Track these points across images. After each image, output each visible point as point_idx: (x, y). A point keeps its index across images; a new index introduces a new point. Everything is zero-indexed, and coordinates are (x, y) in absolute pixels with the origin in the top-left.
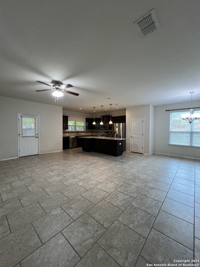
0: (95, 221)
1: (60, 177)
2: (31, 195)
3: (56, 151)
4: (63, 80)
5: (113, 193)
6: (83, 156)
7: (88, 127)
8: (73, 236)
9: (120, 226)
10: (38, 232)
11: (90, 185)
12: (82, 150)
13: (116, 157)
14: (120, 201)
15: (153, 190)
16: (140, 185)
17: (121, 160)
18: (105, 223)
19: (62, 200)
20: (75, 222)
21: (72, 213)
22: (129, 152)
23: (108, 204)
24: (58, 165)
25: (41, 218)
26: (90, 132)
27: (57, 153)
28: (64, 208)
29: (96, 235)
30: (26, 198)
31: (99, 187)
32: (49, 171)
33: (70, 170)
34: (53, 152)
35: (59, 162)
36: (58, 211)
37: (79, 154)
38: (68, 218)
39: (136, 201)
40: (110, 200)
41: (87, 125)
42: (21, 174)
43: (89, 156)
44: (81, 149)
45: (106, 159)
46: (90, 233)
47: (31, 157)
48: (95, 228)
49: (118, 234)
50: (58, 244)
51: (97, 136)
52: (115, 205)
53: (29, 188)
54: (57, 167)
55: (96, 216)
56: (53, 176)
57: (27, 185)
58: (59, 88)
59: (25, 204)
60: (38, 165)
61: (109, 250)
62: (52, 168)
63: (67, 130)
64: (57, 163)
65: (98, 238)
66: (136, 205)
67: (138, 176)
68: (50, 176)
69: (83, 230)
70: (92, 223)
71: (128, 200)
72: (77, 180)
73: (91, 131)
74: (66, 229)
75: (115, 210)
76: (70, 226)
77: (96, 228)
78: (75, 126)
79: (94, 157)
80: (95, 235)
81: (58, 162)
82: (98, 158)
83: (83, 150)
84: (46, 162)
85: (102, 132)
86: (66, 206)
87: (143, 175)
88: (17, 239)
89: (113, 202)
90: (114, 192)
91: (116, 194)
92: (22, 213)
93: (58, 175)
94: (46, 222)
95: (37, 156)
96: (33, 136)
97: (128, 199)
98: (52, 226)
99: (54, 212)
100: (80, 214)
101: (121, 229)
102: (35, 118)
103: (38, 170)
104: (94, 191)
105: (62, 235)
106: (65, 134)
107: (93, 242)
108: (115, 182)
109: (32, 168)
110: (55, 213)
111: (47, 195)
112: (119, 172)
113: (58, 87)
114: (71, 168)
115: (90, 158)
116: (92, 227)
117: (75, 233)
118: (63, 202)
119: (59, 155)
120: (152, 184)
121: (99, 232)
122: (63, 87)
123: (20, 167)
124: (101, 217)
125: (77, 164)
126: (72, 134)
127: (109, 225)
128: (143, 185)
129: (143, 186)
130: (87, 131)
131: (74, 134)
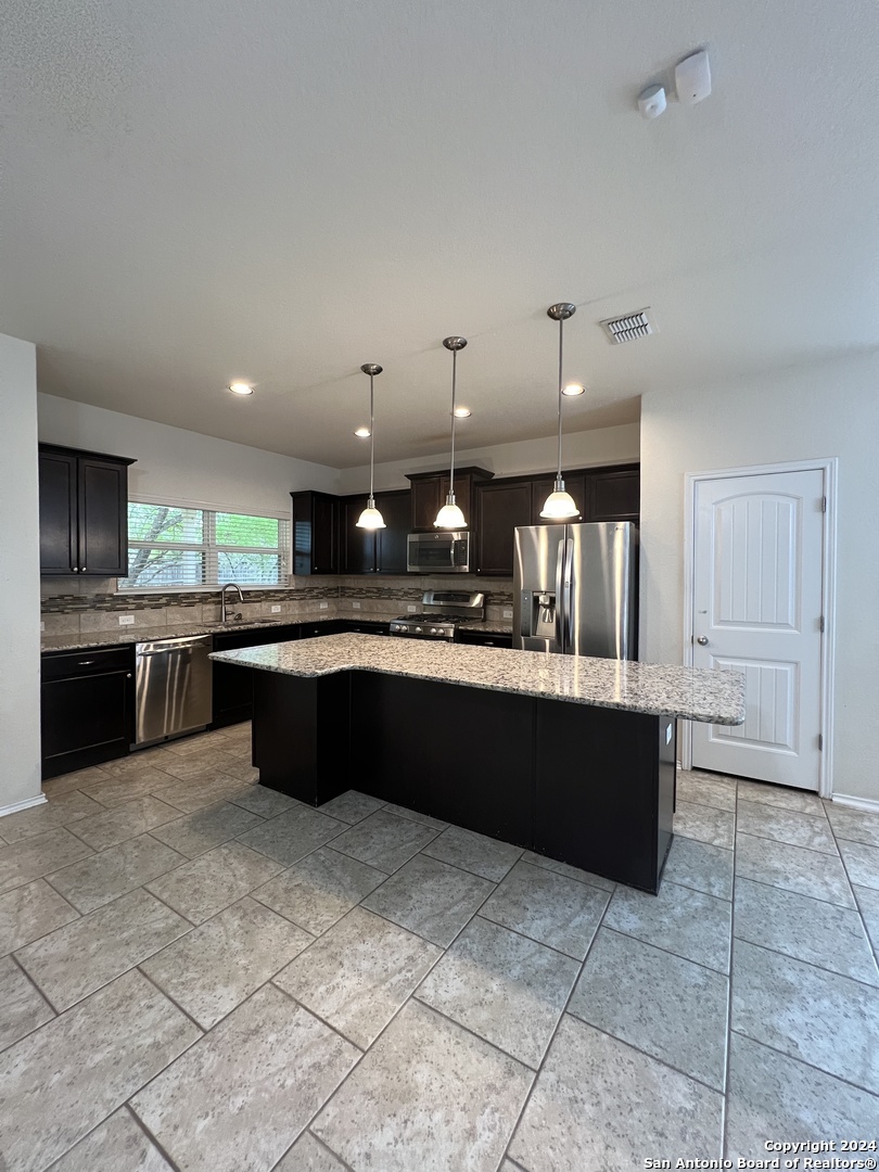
26: (326, 594)
41: (306, 544)
63: (123, 585)
73: (332, 585)
85: (417, 595)
106: (104, 615)
130: (301, 587)
131: (195, 611)
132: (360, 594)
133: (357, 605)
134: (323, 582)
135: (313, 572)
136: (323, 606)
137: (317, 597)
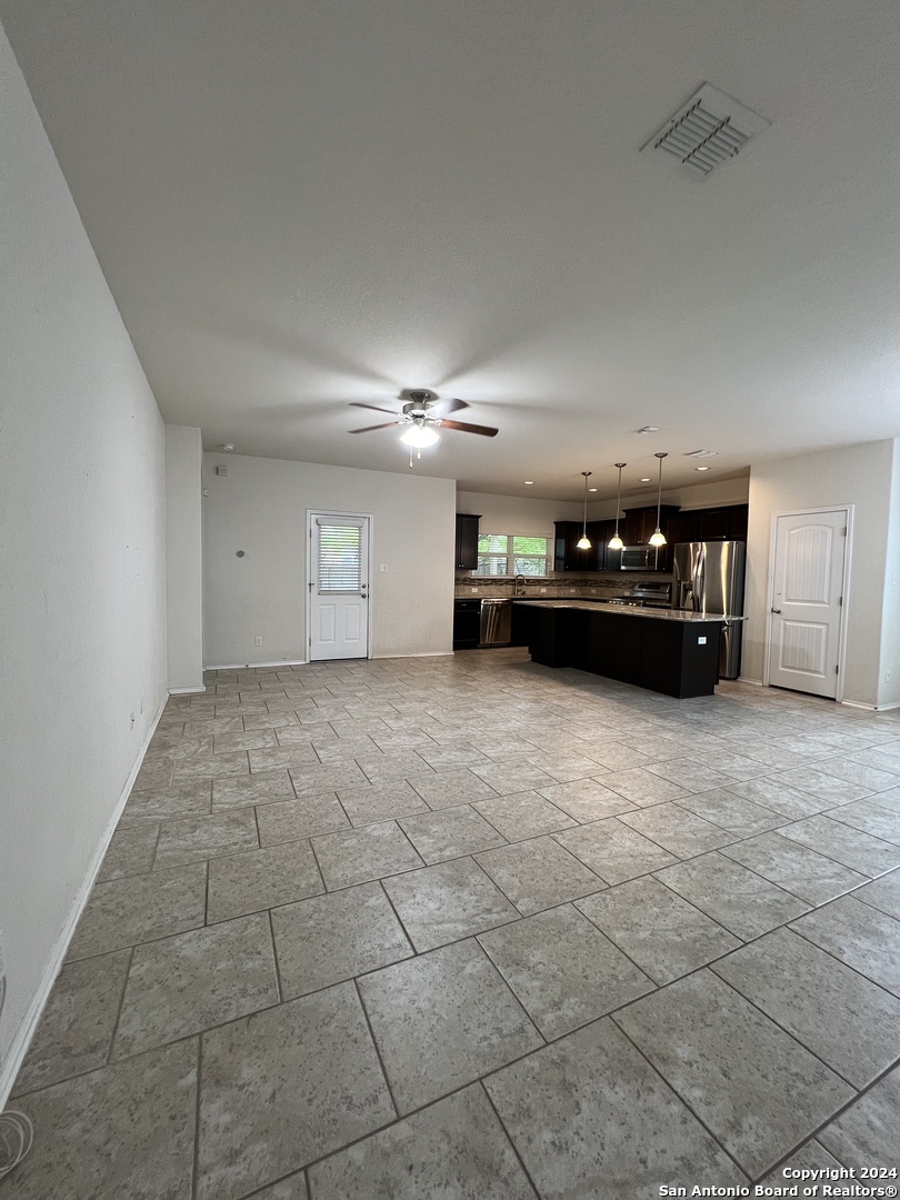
0: (492, 886)
1: (419, 740)
2: (322, 773)
3: (428, 652)
4: (436, 385)
5: (598, 824)
6: (527, 679)
7: (562, 563)
8: (412, 901)
9: (575, 924)
10: (320, 864)
11: (514, 780)
12: (528, 658)
13: (676, 701)
14: (612, 857)
15: (800, 853)
16: (740, 821)
17: (696, 717)
18: (526, 900)
19: (406, 805)
20: (427, 870)
21: (425, 844)
22: (755, 686)
23: (558, 851)
24: (423, 700)
25: (335, 835)
26: (574, 583)
27: (430, 660)
28: (405, 828)
29: (480, 921)
30: (308, 777)
31: (547, 793)
32: (388, 713)
33: (460, 722)
34: (417, 653)
35: (429, 692)
36: (387, 830)
37: (510, 671)
38: (411, 856)
39: (686, 870)
40: (573, 842)
41: (562, 553)
42: (307, 712)
43: (551, 683)
44: (523, 652)
45: (623, 701)
46: (465, 910)
47: (342, 665)
48: (484, 903)
49: (557, 939)
50: (367, 904)
51: (605, 601)
52: (587, 861)
53: (321, 753)
54: (418, 707)
55: (500, 875)
56: (398, 731)
57: (316, 745)
58: (422, 416)
59: (303, 793)
60: (359, 691)
61: (508, 966)
62: (400, 707)
63: (474, 574)
64: (422, 694)
65: (484, 929)
66: (678, 882)
67: (749, 790)
68: (389, 730)
69: (443, 896)
70: (479, 887)
71: (650, 858)
72: (473, 757)
73: (579, 578)
74: (395, 879)
75: (580, 877)
76: (409, 876)
77: (486, 904)
78: (510, 557)
79: (572, 689)
80: (477, 919)
81: (426, 689)
82: (586, 694)
83: (534, 659)
84: (386, 685)
85: (632, 585)
86: (412, 822)
87: (777, 789)
88: (270, 864)
89: (579, 852)
90: (602, 822)
91: (606, 830)
92: (293, 811)
93: (415, 733)
94: (347, 848)
95: (363, 663)
96: (351, 593)
97: (651, 855)
98: (359, 860)
99: (375, 830)
100: (449, 853)
101: (573, 932)
102: (360, 528)
103: (356, 707)
104: (523, 803)
105: (381, 890)
106: (466, 587)
107: (464, 932)
108: (620, 791)
109: (339, 699)
110: (375, 833)
111: (366, 782)
112: (661, 757)
113: (420, 412)
114: (463, 714)
115: (554, 691)
116: (474, 898)
117: (418, 896)
118: (407, 810)
119: (435, 669)
120: (806, 833)
121: (495, 916)
122: (438, 410)
123: (308, 692)
124: (516, 880)
125: (490, 707)
126: (494, 589)
127: (537, 910)
128: (755, 825)
129: (751, 828)
130: (559, 578)
131: (503, 588)
132: (596, 584)
133: (594, 591)
134: (572, 576)
135: (566, 570)
136: (572, 591)
137: (568, 585)
